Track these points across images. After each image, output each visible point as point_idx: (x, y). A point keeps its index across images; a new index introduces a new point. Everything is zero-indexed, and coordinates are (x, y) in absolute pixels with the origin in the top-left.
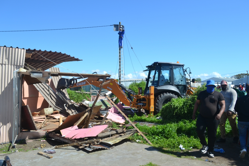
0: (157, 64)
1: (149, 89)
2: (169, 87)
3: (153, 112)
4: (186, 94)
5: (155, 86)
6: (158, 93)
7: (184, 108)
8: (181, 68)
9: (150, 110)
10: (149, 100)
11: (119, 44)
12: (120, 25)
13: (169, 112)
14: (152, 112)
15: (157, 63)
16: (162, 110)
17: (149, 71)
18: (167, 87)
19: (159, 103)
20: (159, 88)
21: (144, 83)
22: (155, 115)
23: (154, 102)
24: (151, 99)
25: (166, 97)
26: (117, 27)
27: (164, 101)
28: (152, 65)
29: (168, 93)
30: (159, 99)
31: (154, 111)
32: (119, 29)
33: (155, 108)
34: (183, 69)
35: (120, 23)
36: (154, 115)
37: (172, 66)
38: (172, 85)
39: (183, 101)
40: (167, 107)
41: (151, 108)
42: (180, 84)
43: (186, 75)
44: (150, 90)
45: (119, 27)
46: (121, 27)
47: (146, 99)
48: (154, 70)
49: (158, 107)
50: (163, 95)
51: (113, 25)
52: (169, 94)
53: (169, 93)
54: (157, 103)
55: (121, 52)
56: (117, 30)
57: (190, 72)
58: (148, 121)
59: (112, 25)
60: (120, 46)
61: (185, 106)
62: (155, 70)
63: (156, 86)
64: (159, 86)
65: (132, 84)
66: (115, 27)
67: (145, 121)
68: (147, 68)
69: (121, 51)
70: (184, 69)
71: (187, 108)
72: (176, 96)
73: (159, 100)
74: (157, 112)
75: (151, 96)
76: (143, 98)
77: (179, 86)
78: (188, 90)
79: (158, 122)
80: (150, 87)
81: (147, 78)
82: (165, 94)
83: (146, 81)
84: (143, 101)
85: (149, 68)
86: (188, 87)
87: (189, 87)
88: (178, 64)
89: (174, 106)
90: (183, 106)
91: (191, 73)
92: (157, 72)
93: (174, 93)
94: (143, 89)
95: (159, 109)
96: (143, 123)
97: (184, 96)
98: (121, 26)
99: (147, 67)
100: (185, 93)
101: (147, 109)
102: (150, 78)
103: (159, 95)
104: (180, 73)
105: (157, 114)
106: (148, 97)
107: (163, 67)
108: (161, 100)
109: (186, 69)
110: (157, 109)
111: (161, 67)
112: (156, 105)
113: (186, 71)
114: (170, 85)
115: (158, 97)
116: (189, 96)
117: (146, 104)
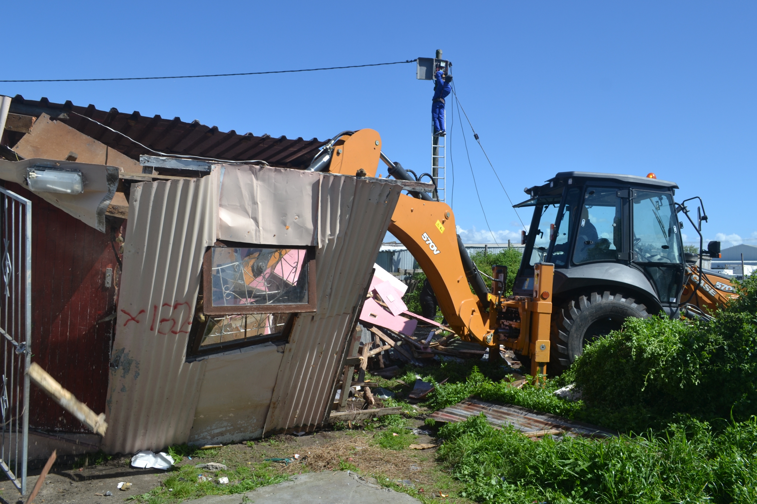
0: (570, 182)
1: (532, 275)
2: (612, 271)
3: (547, 363)
4: (679, 300)
5: (559, 262)
6: (568, 293)
7: (686, 364)
8: (664, 197)
9: (534, 355)
10: (533, 316)
11: (435, 123)
12: (440, 61)
13: (612, 373)
14: (541, 364)
15: (569, 175)
16: (583, 363)
17: (534, 207)
18: (607, 270)
19: (573, 330)
20: (573, 273)
21: (516, 255)
22: (554, 377)
23: (551, 326)
24: (541, 315)
25: (600, 308)
26: (428, 65)
27: (590, 323)
28: (547, 186)
29: (608, 293)
30: (573, 316)
31: (549, 361)
33: (553, 349)
34: (672, 204)
35: (438, 53)
36: (550, 376)
37: (627, 191)
38: (626, 262)
39: (679, 333)
40: (604, 351)
41: (537, 349)
42: (656, 259)
43: (681, 225)
44: (536, 279)
45: (436, 65)
46: (442, 68)
47: (520, 310)
48: (553, 203)
49: (565, 344)
50: (589, 299)
51: (415, 60)
52: (611, 298)
53: (613, 294)
54: (565, 330)
55: (439, 150)
56: (429, 76)
57: (702, 215)
58: (524, 405)
59: (411, 61)
60: (435, 130)
61: (692, 355)
62: (558, 205)
63: (562, 264)
64: (574, 265)
66: (421, 66)
67: (512, 404)
68: (528, 197)
69: (439, 145)
70: (675, 201)
71: (700, 365)
72: (643, 306)
73: (570, 318)
74: (563, 364)
75: (541, 302)
76: (509, 306)
77: (652, 269)
78: (688, 285)
79: (567, 411)
80: (539, 266)
81: (527, 234)
82: (597, 298)
83: (523, 243)
84: (507, 319)
85: (535, 195)
86: (690, 272)
87: (691, 274)
88: (651, 180)
89: (641, 350)
90: (682, 353)
91: (705, 218)
92: (567, 210)
93: (632, 297)
94: (512, 275)
95: (570, 353)
96: (504, 409)
97: (670, 307)
98: (443, 64)
99: (528, 191)
100: (676, 296)
101: (524, 353)
102: (539, 232)
103: (571, 301)
104: (657, 218)
105: (562, 373)
106: (526, 307)
107: (592, 193)
108: (578, 320)
109: (686, 204)
110: (562, 352)
111: (585, 191)
112: (560, 337)
113: (685, 211)
114: (618, 261)
115: (569, 308)
116: (690, 307)
117: (519, 330)
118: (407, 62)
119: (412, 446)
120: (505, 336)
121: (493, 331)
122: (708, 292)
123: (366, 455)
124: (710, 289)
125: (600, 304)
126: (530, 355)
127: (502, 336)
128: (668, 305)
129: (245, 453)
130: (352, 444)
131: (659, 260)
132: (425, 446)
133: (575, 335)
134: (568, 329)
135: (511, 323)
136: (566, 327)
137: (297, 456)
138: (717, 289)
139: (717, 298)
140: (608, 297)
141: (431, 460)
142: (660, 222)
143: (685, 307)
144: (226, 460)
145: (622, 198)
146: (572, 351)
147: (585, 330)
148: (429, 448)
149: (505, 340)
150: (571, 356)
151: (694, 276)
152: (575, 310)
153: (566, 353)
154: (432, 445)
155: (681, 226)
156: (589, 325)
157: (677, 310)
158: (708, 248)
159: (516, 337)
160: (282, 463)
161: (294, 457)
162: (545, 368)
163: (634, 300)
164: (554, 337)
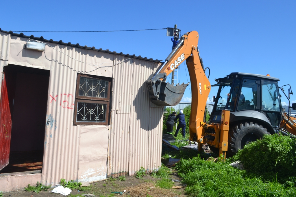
0: (237, 76)
1: (218, 114)
2: (253, 114)
3: (226, 151)
4: (279, 127)
6: (235, 122)
8: (273, 84)
9: (221, 147)
10: (221, 132)
12: (176, 29)
13: (258, 157)
14: (224, 152)
15: (236, 74)
17: (219, 87)
19: (237, 138)
20: (238, 114)
22: (229, 158)
23: (229, 136)
24: (224, 131)
25: (249, 129)
26: (171, 30)
27: (244, 135)
28: (226, 78)
29: (252, 123)
30: (237, 132)
32: (174, 34)
34: (277, 87)
35: (175, 26)
36: (227, 157)
37: (260, 81)
38: (259, 110)
41: (223, 145)
44: (222, 116)
45: (175, 31)
46: (177, 32)
47: (215, 129)
48: (227, 85)
49: (234, 143)
50: (244, 125)
51: (166, 28)
52: (253, 125)
53: (254, 123)
54: (234, 138)
56: (171, 35)
57: (291, 92)
59: (165, 29)
62: (230, 86)
63: (233, 110)
64: (238, 111)
65: (187, 108)
66: (168, 31)
68: (216, 83)
70: (279, 86)
72: (266, 129)
73: (236, 132)
74: (233, 152)
75: (225, 126)
76: (209, 127)
80: (224, 111)
81: (216, 97)
82: (248, 125)
83: (214, 101)
84: (209, 132)
85: (219, 82)
86: (283, 115)
88: (268, 77)
91: (292, 93)
95: (236, 147)
97: (276, 129)
98: (177, 30)
99: (216, 80)
100: (278, 125)
101: (216, 147)
102: (220, 97)
103: (236, 125)
104: (270, 93)
105: (233, 156)
106: (218, 128)
107: (245, 81)
108: (240, 134)
109: (283, 87)
110: (233, 147)
111: (243, 80)
112: (232, 140)
113: (282, 90)
114: (256, 110)
115: (236, 128)
116: (283, 130)
117: (215, 137)
118: (163, 29)
119: (173, 187)
120: (208, 139)
121: (203, 137)
122: (290, 124)
123: (155, 191)
124: (291, 123)
125: (249, 127)
126: (219, 148)
127: (207, 140)
128: (275, 128)
129: (102, 189)
130: (148, 186)
131: (270, 110)
132: (178, 187)
133: (238, 140)
134: (235, 137)
135: (211, 134)
136: (235, 136)
137: (125, 191)
138: (294, 122)
139: (294, 126)
140: (252, 125)
141: (183, 194)
142: (271, 94)
143: (281, 130)
144: (94, 192)
145: (258, 84)
146: (237, 146)
147: (242, 138)
148: (180, 188)
149: (207, 141)
150: (236, 148)
151: (285, 117)
152: (238, 129)
153: (234, 147)
154: (182, 187)
155: (280, 96)
156: (244, 136)
157: (278, 131)
158: (292, 106)
159: (213, 140)
160: (119, 194)
161: (124, 191)
162: (225, 153)
163: (262, 126)
164: (229, 141)
